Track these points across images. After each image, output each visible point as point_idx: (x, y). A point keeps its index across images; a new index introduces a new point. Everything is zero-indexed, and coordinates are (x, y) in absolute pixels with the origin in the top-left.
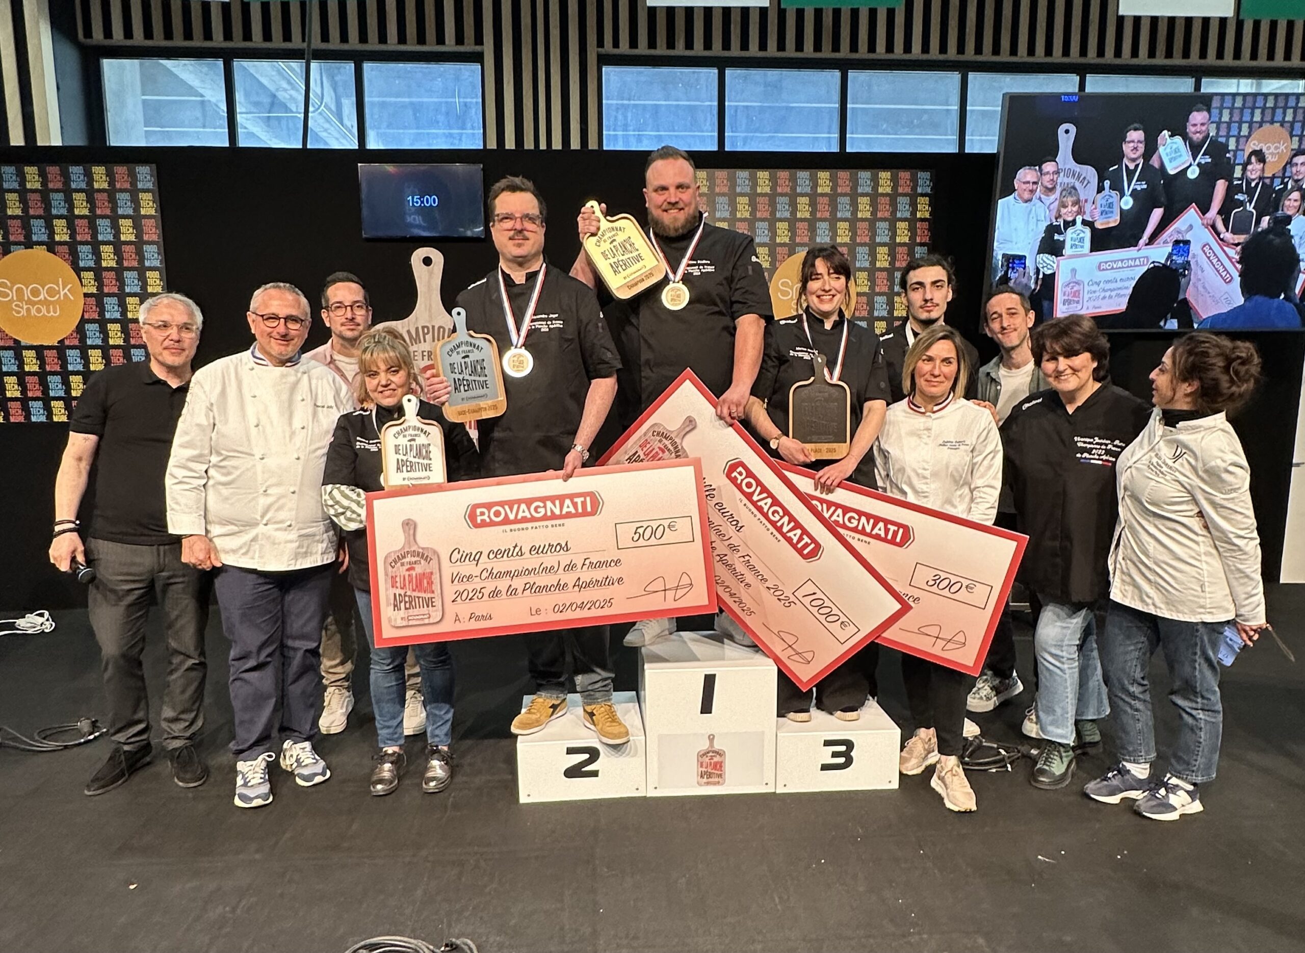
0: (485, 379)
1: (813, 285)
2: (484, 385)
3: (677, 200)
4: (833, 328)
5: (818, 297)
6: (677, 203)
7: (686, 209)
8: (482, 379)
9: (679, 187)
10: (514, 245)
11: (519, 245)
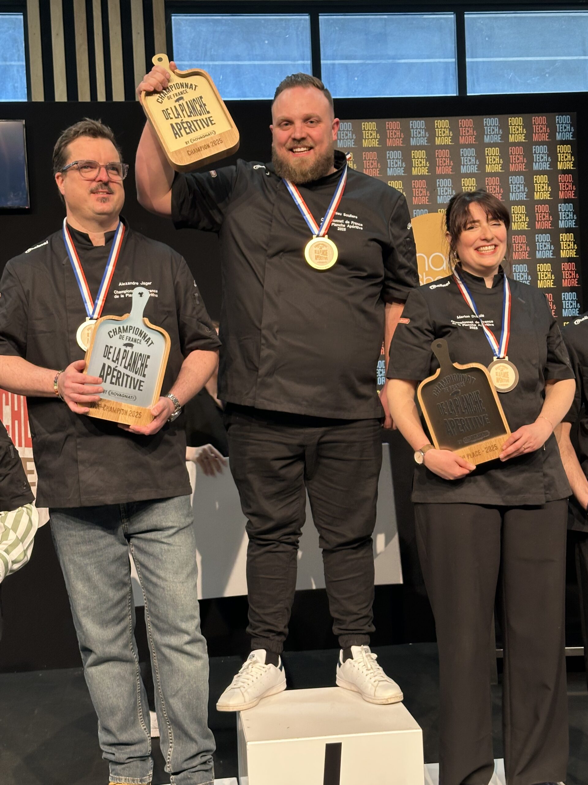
0: (141, 378)
1: (468, 236)
2: (138, 385)
3: (304, 135)
4: (494, 286)
5: (477, 249)
6: (303, 139)
7: (317, 148)
8: (137, 377)
9: (307, 119)
10: (97, 200)
11: (104, 200)
